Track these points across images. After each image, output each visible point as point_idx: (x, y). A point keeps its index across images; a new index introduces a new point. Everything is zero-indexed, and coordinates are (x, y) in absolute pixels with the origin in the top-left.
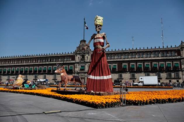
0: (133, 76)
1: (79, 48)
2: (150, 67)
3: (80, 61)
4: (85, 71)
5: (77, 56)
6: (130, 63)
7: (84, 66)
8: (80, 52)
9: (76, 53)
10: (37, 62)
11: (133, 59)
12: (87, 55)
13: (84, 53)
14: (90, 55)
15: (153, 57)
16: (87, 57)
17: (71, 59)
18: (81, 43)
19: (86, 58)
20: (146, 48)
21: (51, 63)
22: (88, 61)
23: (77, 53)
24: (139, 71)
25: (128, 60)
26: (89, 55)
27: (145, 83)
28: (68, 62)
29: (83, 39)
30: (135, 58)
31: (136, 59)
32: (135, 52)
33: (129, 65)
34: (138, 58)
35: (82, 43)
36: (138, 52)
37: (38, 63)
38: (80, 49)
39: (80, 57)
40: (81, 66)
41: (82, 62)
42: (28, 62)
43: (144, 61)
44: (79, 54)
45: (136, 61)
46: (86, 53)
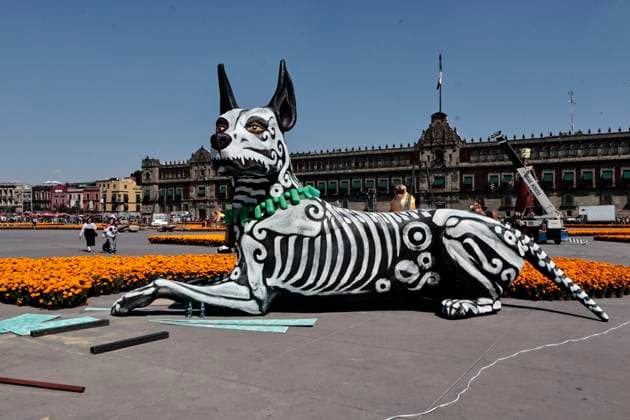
0: (570, 200)
1: (428, 133)
2: (614, 179)
3: (433, 166)
4: (445, 190)
5: (423, 153)
6: (560, 170)
7: (443, 178)
8: (431, 143)
9: (421, 146)
10: (324, 170)
11: (570, 159)
12: (450, 151)
13: (443, 147)
14: (458, 149)
15: (624, 154)
16: (451, 156)
17: (408, 162)
18: (433, 121)
19: (447, 159)
20: (604, 131)
21: (359, 170)
22: (453, 164)
23: (425, 145)
24: (584, 188)
25: (556, 160)
26: (454, 151)
27: (590, 219)
28: (401, 168)
29: (438, 111)
30: (574, 156)
31: (577, 159)
32: (575, 142)
33: (559, 175)
34: (584, 156)
35: (436, 121)
36: (583, 142)
37: (325, 172)
38: (431, 137)
39: (431, 155)
40: (436, 178)
41: (436, 167)
42: (300, 168)
43: (598, 165)
44: (429, 148)
45: (578, 165)
46: (449, 146)
